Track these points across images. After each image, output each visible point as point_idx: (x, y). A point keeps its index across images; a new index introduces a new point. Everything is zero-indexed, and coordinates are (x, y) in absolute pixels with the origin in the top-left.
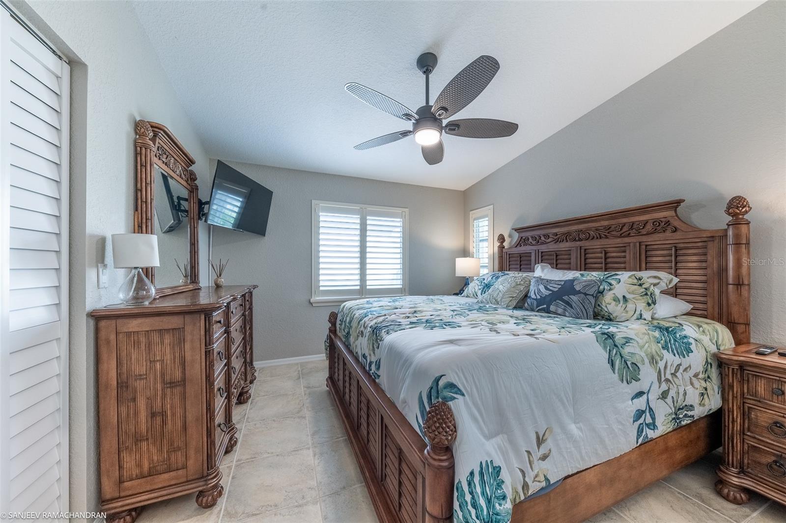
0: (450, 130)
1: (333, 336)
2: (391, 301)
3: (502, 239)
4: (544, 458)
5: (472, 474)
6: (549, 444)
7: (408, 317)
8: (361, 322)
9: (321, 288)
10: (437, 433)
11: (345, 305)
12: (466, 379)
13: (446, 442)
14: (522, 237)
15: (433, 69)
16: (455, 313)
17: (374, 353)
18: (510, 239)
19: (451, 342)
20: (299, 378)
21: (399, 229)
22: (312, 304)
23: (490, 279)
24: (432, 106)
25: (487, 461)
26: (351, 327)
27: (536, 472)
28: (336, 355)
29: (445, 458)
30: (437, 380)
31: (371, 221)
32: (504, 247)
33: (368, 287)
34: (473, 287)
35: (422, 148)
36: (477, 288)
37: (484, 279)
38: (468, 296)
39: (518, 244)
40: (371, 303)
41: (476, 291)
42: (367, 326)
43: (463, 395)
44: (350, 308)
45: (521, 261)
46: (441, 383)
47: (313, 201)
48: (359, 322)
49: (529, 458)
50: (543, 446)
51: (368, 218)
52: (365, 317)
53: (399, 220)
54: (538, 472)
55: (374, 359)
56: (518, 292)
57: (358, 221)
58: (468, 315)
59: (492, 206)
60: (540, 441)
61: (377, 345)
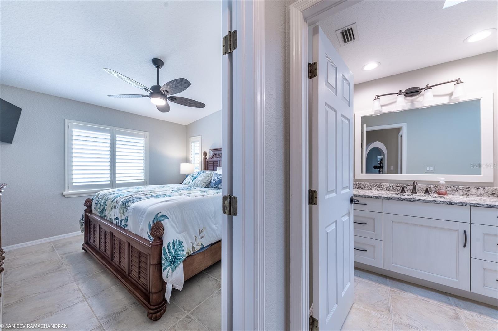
0: (171, 100)
1: (89, 214)
2: (136, 188)
3: (205, 154)
4: (202, 238)
5: (169, 243)
6: (204, 232)
7: (146, 195)
8: (114, 201)
9: (74, 184)
10: (155, 232)
11: (99, 194)
12: (170, 213)
13: (159, 235)
14: (214, 154)
15: (161, 67)
16: (174, 191)
17: (124, 214)
18: (209, 154)
19: (166, 201)
20: (54, 250)
21: (142, 145)
22: (64, 196)
23: (197, 174)
24: (161, 87)
25: (177, 240)
26: (106, 205)
27: (198, 242)
28: (92, 226)
29: (159, 241)
30: (157, 215)
31: (119, 138)
32: (206, 158)
33: (117, 182)
34: (188, 179)
35: (156, 106)
36: (190, 179)
37: (194, 175)
38: (185, 184)
39: (213, 157)
40: (121, 191)
41: (190, 181)
42: (119, 202)
43: (169, 219)
44: (104, 195)
45: (214, 166)
46: (159, 216)
47: (66, 121)
48: (112, 201)
49: (195, 238)
50: (201, 234)
51: (117, 136)
52: (117, 197)
53: (142, 139)
54: (199, 242)
55: (123, 217)
56: (207, 180)
57: (109, 137)
58: (180, 191)
59: (201, 136)
60: (200, 232)
61: (126, 210)
